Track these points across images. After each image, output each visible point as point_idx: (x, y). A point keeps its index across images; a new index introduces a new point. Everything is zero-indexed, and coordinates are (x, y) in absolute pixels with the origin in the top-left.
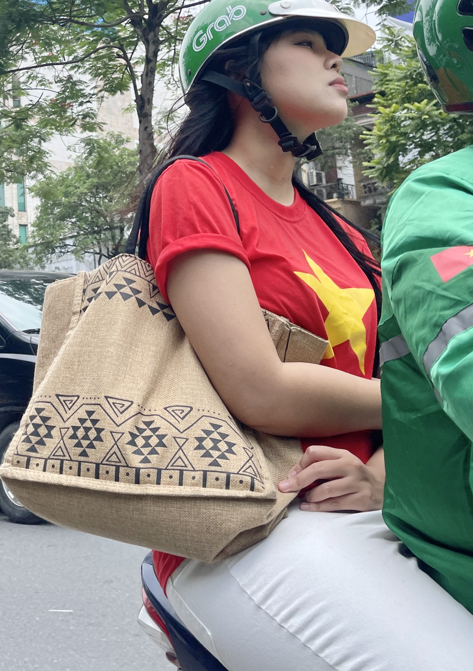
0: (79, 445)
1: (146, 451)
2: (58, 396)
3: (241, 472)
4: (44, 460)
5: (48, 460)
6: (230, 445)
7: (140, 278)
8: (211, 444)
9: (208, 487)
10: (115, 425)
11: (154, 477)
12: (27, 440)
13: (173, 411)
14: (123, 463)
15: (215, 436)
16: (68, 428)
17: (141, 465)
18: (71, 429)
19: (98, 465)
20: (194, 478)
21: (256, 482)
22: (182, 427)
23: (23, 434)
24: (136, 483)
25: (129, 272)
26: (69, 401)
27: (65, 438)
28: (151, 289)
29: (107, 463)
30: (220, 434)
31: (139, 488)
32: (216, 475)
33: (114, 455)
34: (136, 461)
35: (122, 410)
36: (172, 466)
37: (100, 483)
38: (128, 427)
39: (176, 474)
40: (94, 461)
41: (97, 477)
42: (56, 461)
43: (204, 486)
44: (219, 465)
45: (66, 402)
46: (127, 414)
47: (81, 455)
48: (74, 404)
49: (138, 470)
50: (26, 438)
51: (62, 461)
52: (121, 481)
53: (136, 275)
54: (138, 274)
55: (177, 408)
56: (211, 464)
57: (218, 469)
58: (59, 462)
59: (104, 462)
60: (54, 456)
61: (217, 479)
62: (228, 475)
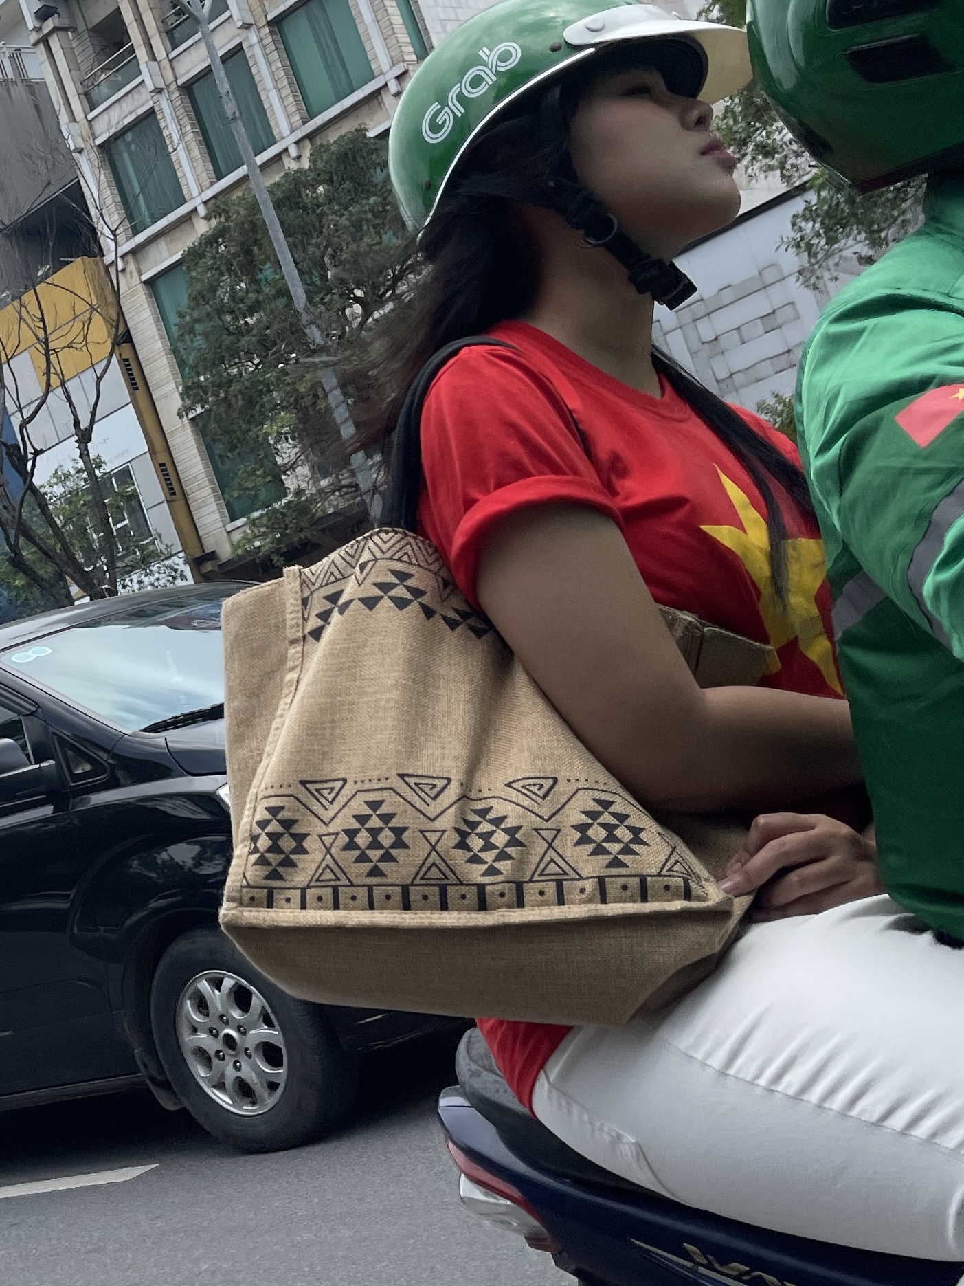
0: (363, 858)
1: (489, 856)
2: (303, 783)
3: (664, 873)
4: (299, 891)
5: (308, 891)
7: (418, 569)
8: (603, 833)
9: (610, 903)
10: (426, 820)
11: (511, 896)
12: (262, 861)
13: (523, 787)
14: (454, 880)
15: (607, 818)
16: (337, 834)
17: (486, 880)
18: (342, 835)
19: (405, 888)
20: (583, 890)
21: (691, 885)
22: (545, 812)
24: (480, 909)
25: (399, 560)
26: (326, 789)
27: (333, 851)
28: (441, 586)
29: (424, 882)
31: (488, 916)
32: (622, 881)
33: (434, 869)
34: (474, 873)
35: (433, 793)
36: (540, 875)
37: (413, 916)
38: (450, 821)
39: (551, 888)
40: (398, 882)
41: (407, 907)
42: (324, 889)
43: (604, 901)
44: (625, 866)
45: (322, 792)
46: (443, 801)
47: (370, 875)
48: (338, 794)
49: (481, 888)
50: (259, 857)
51: (335, 888)
52: (452, 910)
53: (411, 563)
54: (414, 561)
55: (530, 782)
56: (610, 865)
57: (622, 871)
58: (330, 890)
59: (418, 881)
60: (318, 881)
61: (624, 888)
62: (643, 880)
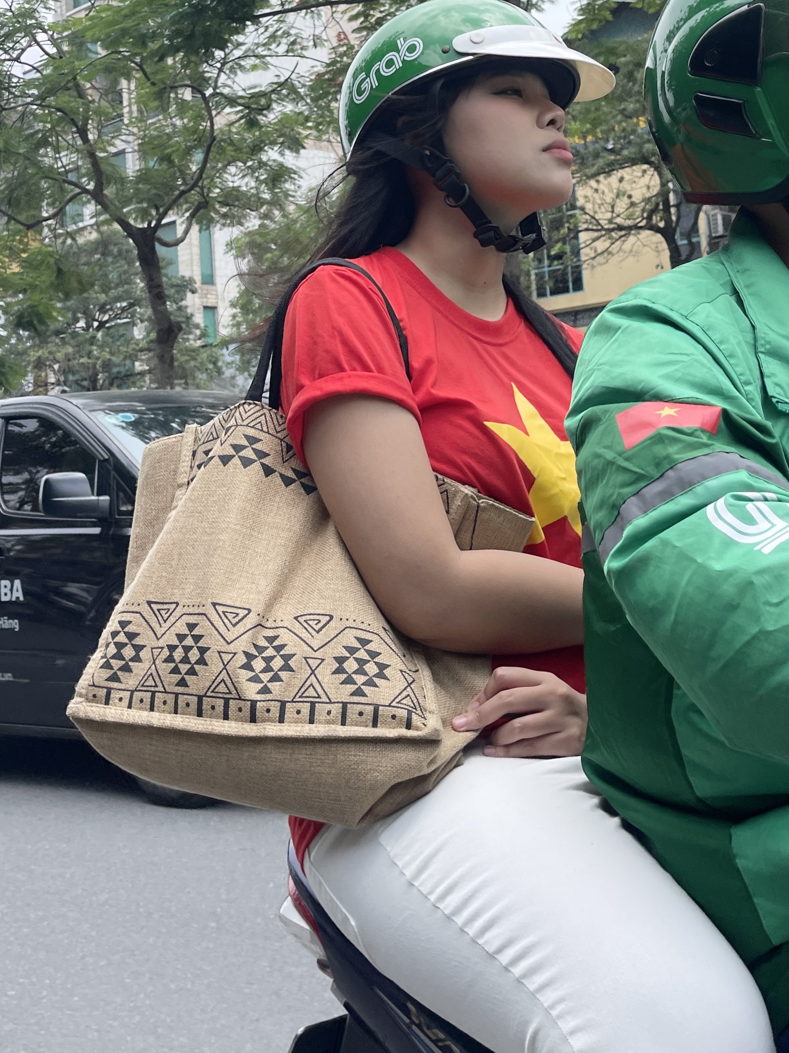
0: (176, 671)
1: (265, 677)
2: (149, 603)
4: (129, 693)
5: (135, 693)
6: (382, 667)
7: (267, 435)
8: (355, 666)
9: (348, 725)
10: (224, 643)
11: (275, 713)
12: (108, 666)
14: (235, 696)
15: (362, 654)
16: (163, 648)
18: (166, 650)
19: (200, 698)
20: (329, 713)
22: (316, 644)
24: (251, 721)
26: (164, 609)
27: (157, 662)
28: (285, 450)
29: (213, 694)
30: (368, 651)
31: (255, 728)
33: (222, 684)
34: (251, 691)
36: (301, 697)
37: (203, 722)
38: (243, 645)
39: (306, 708)
40: (195, 692)
41: (200, 714)
42: (145, 693)
43: (343, 723)
44: (365, 695)
45: (161, 611)
46: (241, 628)
47: (178, 685)
48: (171, 614)
49: (254, 703)
50: (106, 662)
52: (231, 720)
53: (262, 430)
54: (265, 429)
55: (312, 617)
56: (353, 694)
57: (362, 700)
58: (149, 695)
59: (209, 693)
60: (143, 686)
61: (361, 714)
62: (376, 709)
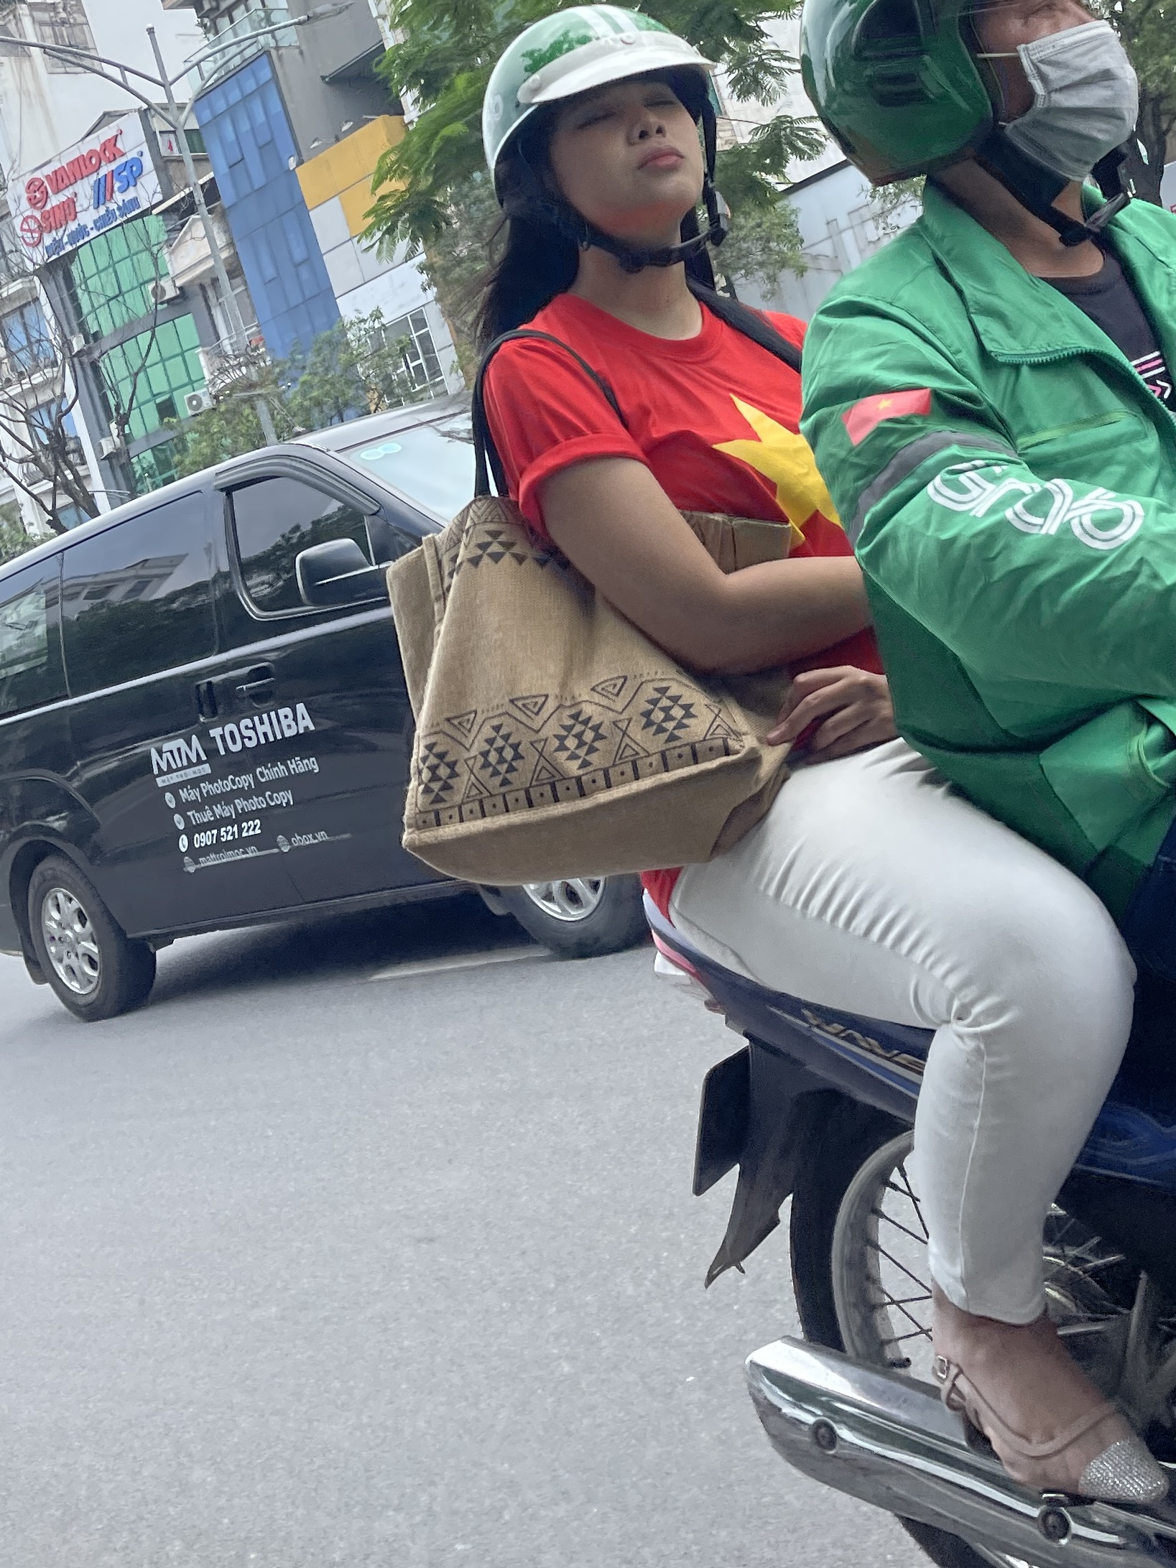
0: (496, 773)
1: (582, 752)
2: (448, 720)
3: (708, 737)
4: (457, 809)
5: (463, 806)
6: (687, 708)
8: (661, 715)
9: (671, 771)
10: (532, 733)
11: (601, 781)
12: (427, 790)
13: (603, 689)
14: (558, 777)
15: (665, 702)
16: (476, 757)
18: (479, 756)
19: (527, 792)
20: (651, 765)
21: (730, 742)
22: (619, 707)
23: (419, 785)
24: (580, 797)
25: (491, 522)
26: (465, 721)
27: (475, 771)
29: (538, 783)
30: (669, 698)
31: (586, 801)
32: (678, 751)
33: (544, 771)
34: (573, 768)
35: (536, 710)
37: (536, 812)
38: (551, 729)
39: (628, 769)
40: (521, 786)
41: (531, 805)
42: (473, 804)
43: (666, 770)
44: (678, 738)
45: (462, 724)
46: (545, 714)
47: (502, 785)
48: (473, 723)
49: (579, 779)
50: (425, 787)
51: (481, 802)
52: (562, 802)
54: (504, 520)
55: (607, 684)
56: (668, 741)
57: (677, 743)
58: (477, 803)
59: (534, 783)
60: (468, 798)
61: (680, 756)
62: (693, 746)
